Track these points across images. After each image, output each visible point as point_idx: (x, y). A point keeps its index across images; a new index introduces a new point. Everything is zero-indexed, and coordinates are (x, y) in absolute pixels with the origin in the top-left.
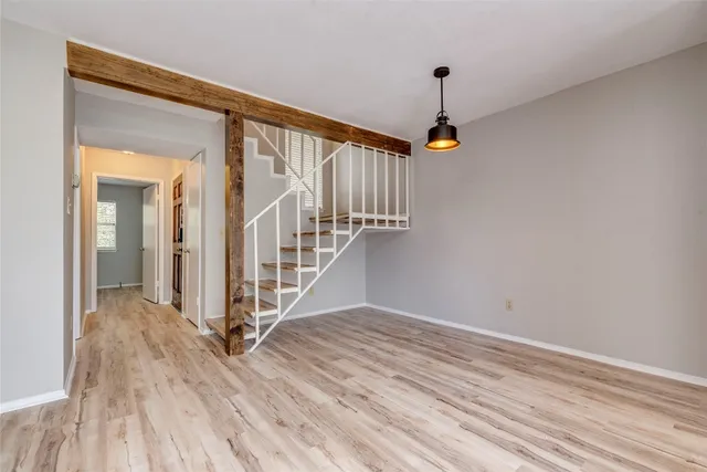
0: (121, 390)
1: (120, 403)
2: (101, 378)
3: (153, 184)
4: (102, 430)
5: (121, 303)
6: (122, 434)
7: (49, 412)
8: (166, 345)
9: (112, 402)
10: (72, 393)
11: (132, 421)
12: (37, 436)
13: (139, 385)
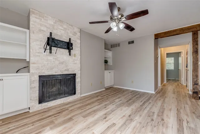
0: (163, 96)
1: (162, 97)
2: (161, 93)
3: (180, 52)
4: (157, 98)
5: (173, 83)
6: (160, 100)
7: (152, 94)
8: (177, 92)
9: (161, 96)
10: (156, 93)
11: (162, 99)
12: (149, 96)
13: (166, 96)
